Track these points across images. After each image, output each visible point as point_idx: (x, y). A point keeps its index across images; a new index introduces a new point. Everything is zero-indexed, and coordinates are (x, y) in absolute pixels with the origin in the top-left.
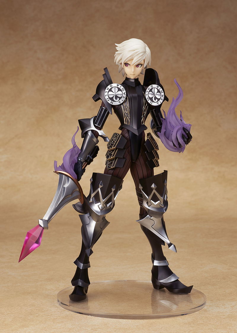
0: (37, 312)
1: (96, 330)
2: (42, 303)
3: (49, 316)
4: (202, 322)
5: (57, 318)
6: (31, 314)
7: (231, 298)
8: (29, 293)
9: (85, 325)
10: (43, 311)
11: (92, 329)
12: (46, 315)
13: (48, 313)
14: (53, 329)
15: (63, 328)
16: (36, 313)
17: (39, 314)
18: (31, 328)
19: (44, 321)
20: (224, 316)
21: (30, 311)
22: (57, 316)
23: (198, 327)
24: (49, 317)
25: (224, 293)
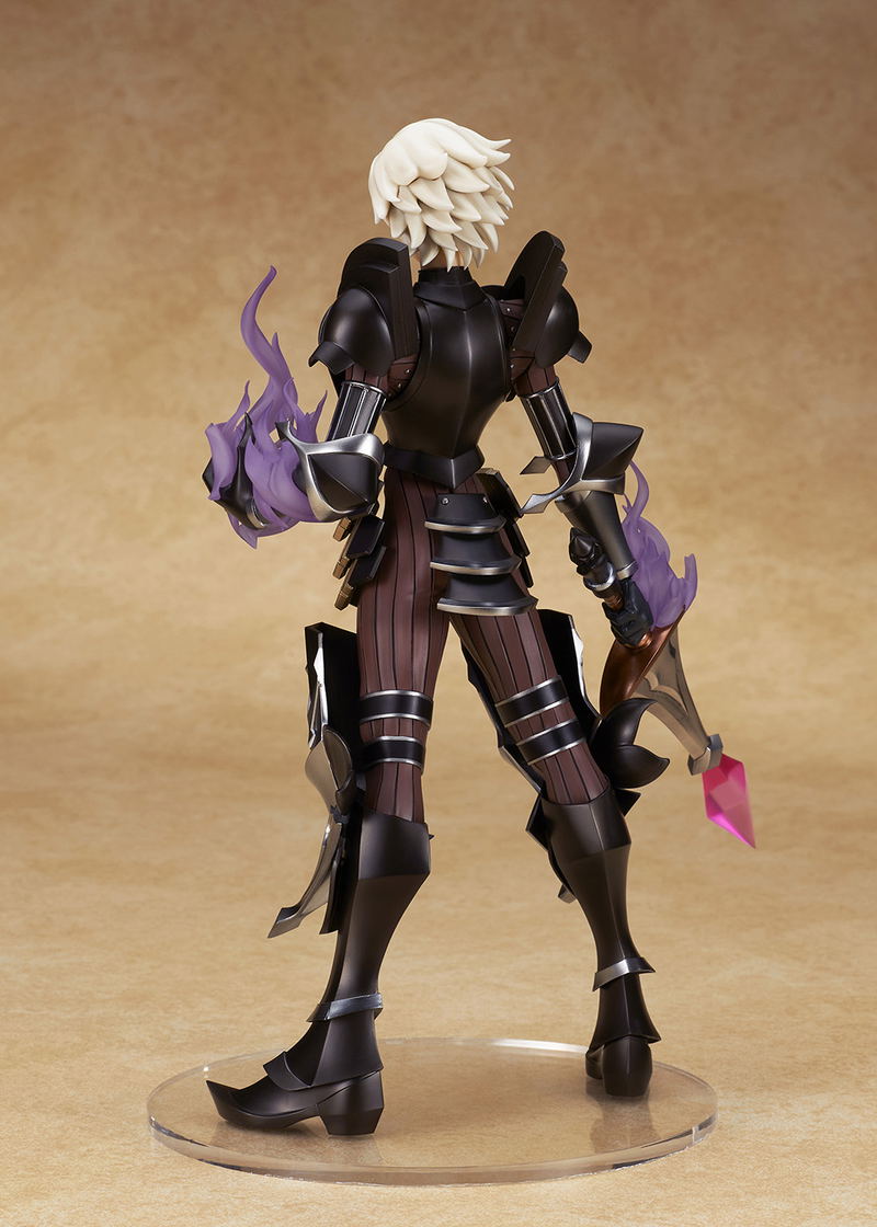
0: (81, 1139)
1: (302, 1211)
2: (102, 1104)
3: (128, 1155)
4: (702, 1169)
5: (156, 1166)
6: (62, 1147)
7: (814, 1081)
9: (261, 1192)
10: (106, 1134)
12: (117, 1154)
13: (124, 1144)
14: (141, 1205)
15: (179, 1202)
16: (81, 1143)
17: (90, 1147)
18: (58, 1200)
19: (108, 1174)
20: (784, 1145)
21: (59, 1134)
23: (687, 1189)
24: (126, 1158)
25: (790, 1061)
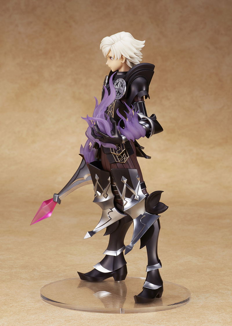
0: (10, 302)
1: (70, 322)
3: (23, 306)
5: (31, 309)
6: (5, 305)
7: (205, 290)
8: (4, 281)
10: (17, 301)
11: (66, 321)
12: (21, 306)
13: (22, 304)
15: (37, 320)
17: (13, 304)
18: (5, 319)
19: (18, 312)
20: (197, 306)
21: (5, 301)
22: (30, 307)
24: (22, 307)
25: (199, 285)
